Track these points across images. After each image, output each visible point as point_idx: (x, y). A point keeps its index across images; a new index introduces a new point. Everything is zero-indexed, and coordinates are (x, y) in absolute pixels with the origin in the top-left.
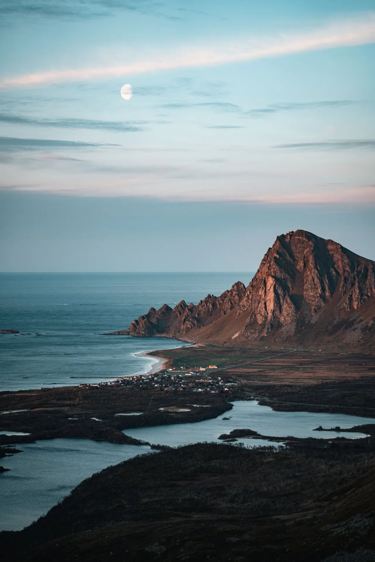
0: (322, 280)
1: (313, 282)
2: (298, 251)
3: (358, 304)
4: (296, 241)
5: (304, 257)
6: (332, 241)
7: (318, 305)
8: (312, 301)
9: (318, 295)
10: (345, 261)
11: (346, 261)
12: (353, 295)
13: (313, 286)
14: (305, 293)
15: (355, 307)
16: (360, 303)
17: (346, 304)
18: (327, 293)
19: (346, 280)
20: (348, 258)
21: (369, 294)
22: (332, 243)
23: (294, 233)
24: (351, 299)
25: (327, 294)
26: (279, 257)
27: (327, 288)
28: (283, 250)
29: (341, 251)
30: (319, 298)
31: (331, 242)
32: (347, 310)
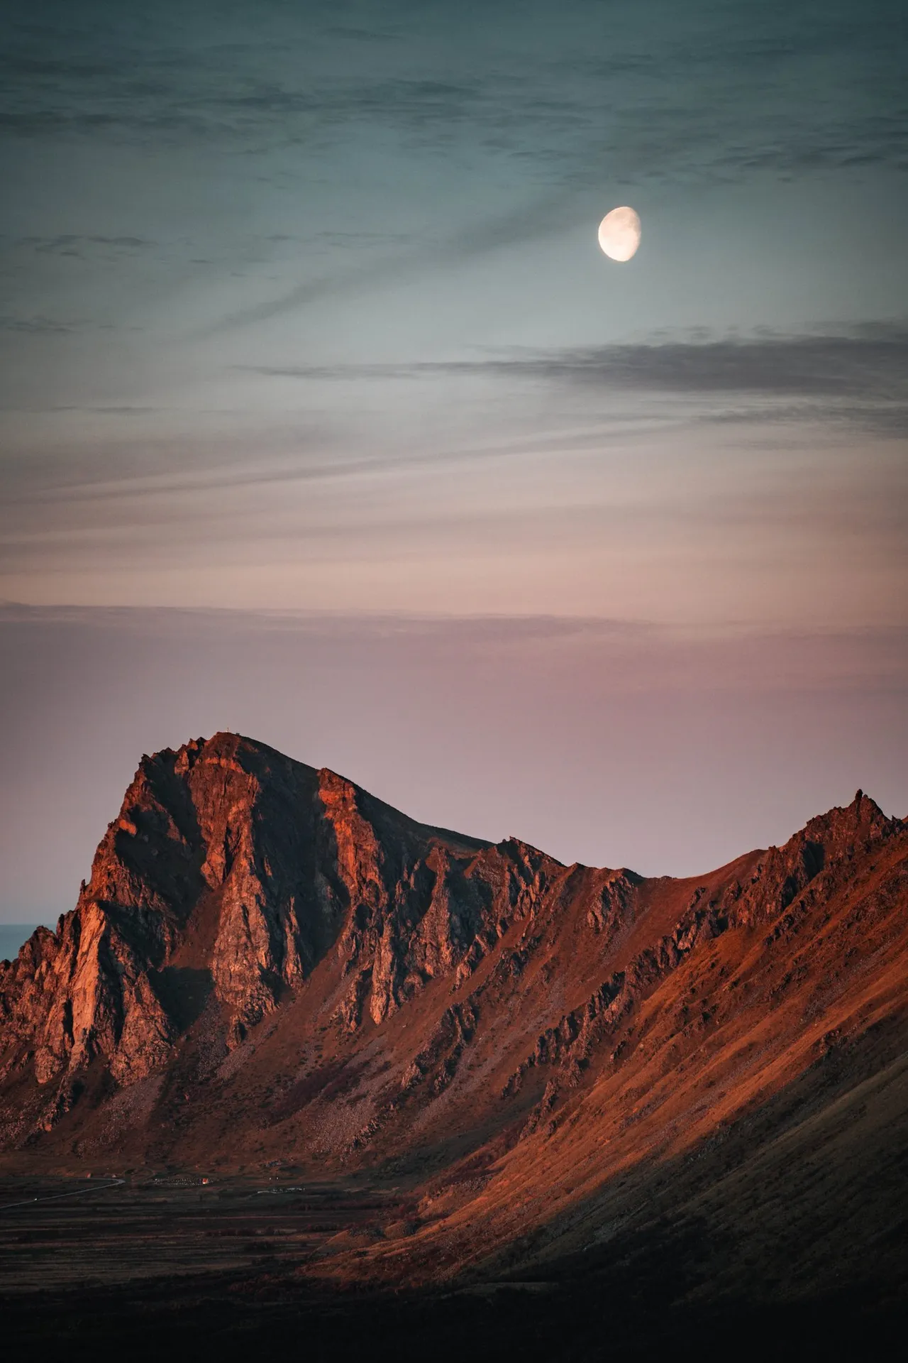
0: (277, 918)
1: (242, 926)
2: (210, 810)
3: (387, 1006)
4: (208, 774)
5: (229, 831)
6: (333, 774)
7: (253, 1010)
8: (237, 993)
9: (257, 972)
10: (369, 848)
11: (371, 846)
12: (375, 973)
13: (244, 939)
14: (215, 963)
15: (377, 1018)
16: (392, 1001)
17: (346, 1004)
18: (291, 965)
19: (362, 913)
20: (378, 836)
21: (429, 969)
22: (330, 781)
23: (206, 744)
24: (364, 988)
25: (291, 968)
26: (138, 832)
27: (290, 944)
28: (154, 807)
29: (355, 810)
30: (259, 983)
31: (329, 776)
32: (348, 1026)
